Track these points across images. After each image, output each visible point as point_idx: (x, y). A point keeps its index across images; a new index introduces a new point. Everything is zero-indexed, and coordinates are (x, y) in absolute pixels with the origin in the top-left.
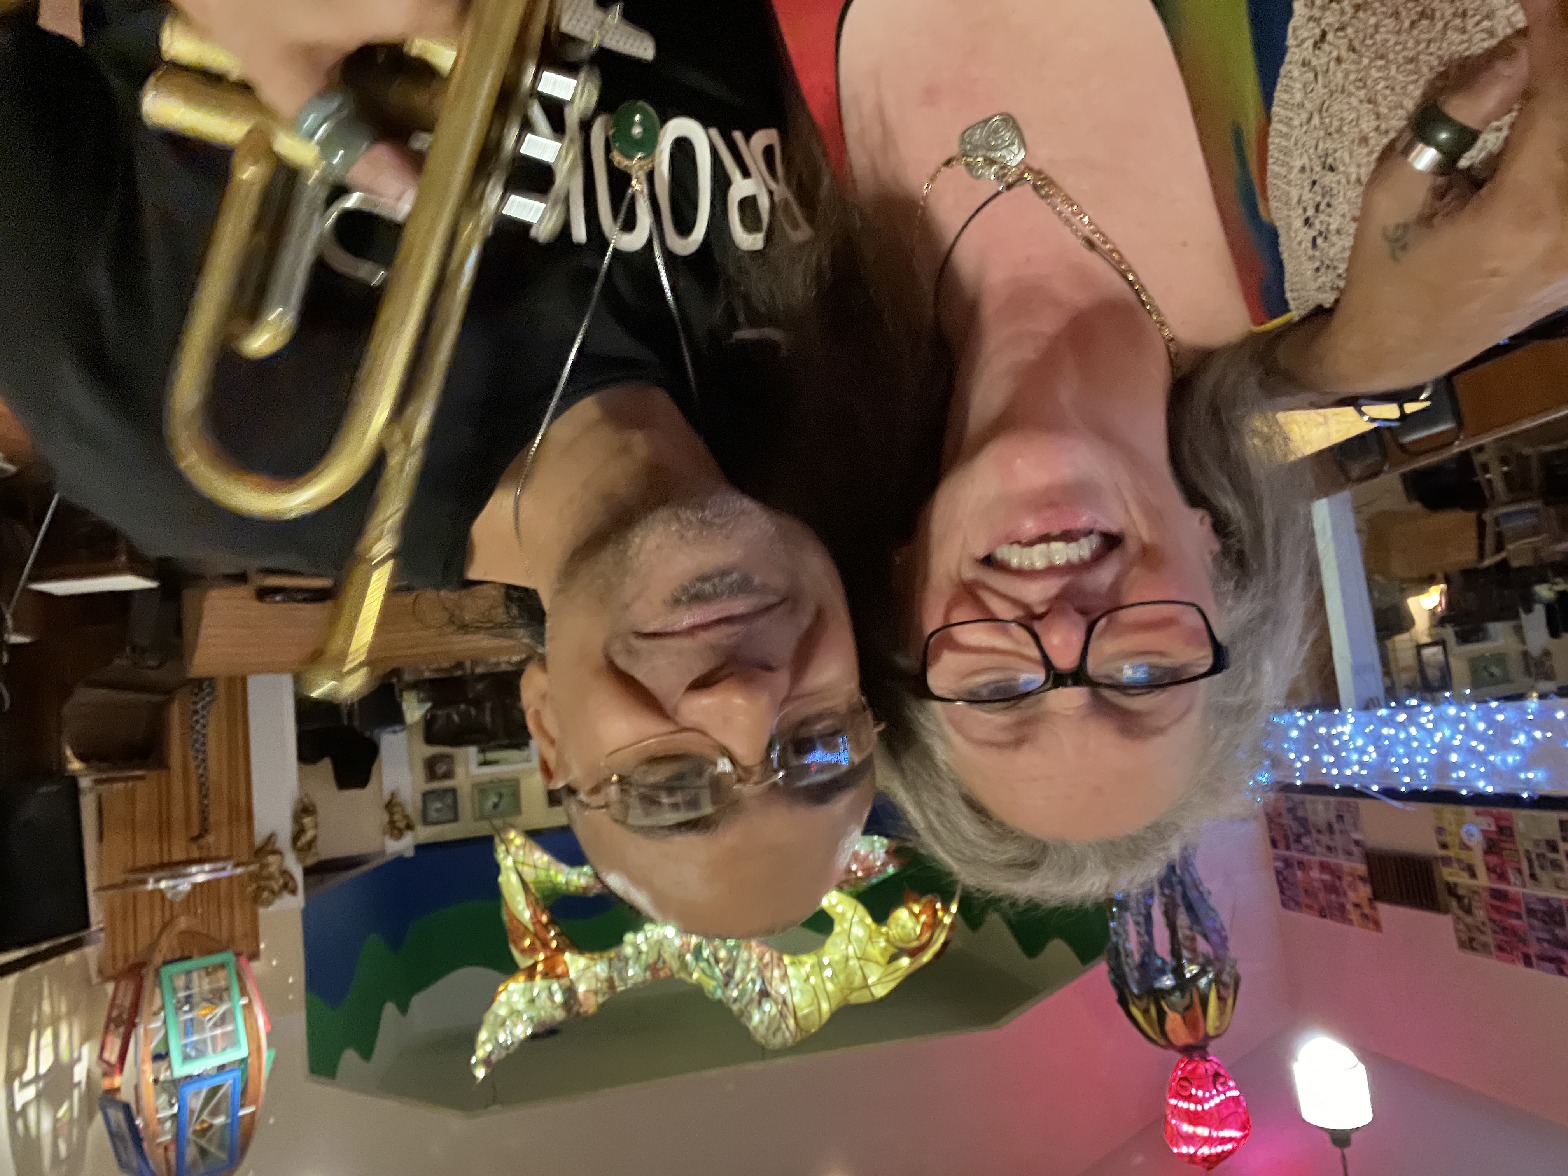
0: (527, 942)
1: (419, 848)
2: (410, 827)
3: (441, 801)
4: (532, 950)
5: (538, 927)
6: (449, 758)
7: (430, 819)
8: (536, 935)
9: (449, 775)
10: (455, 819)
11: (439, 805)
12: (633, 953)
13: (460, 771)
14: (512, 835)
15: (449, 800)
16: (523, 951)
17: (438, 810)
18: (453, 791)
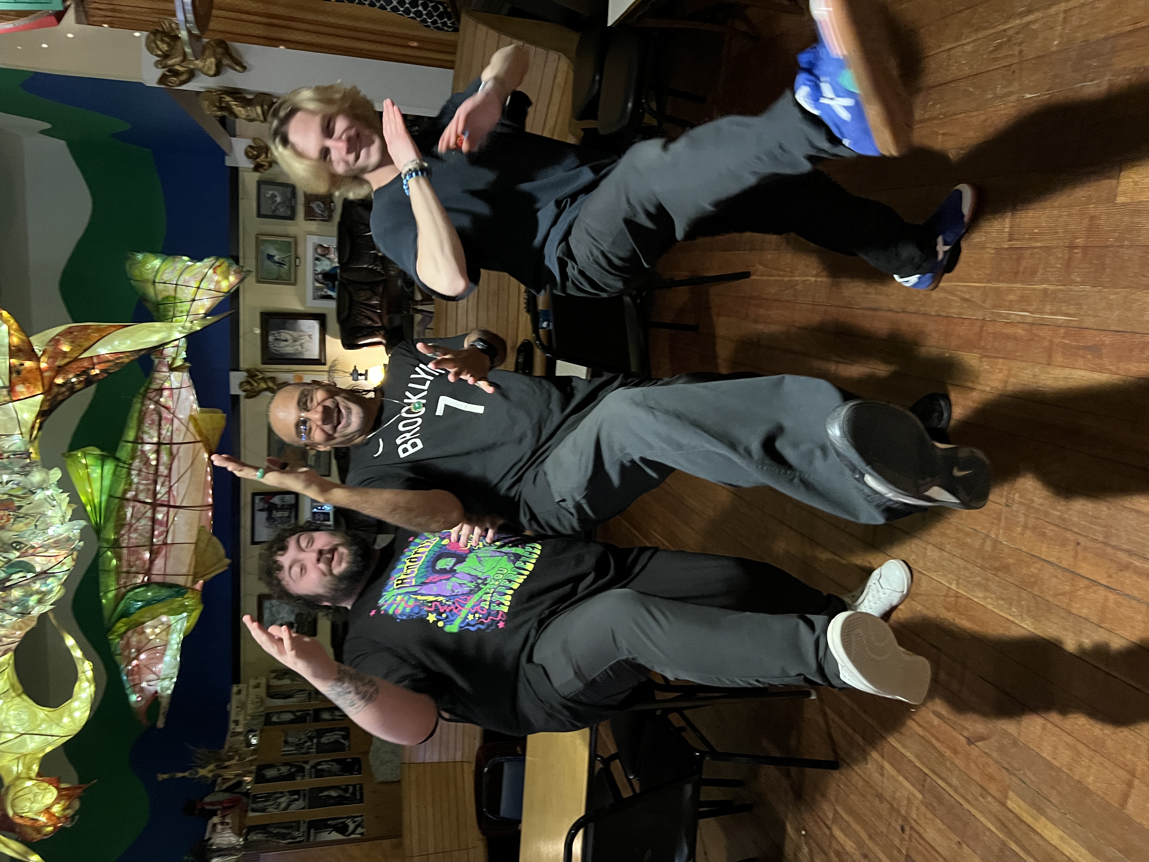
0: (66, 348)
1: (235, 171)
2: (258, 168)
3: (283, 203)
4: (55, 354)
5: (86, 364)
6: (329, 219)
7: (263, 186)
8: (76, 359)
9: (310, 215)
10: (259, 215)
11: (278, 199)
12: (32, 483)
13: (313, 226)
14: (232, 279)
15: (282, 211)
16: (55, 341)
17: (274, 196)
18: (292, 217)
